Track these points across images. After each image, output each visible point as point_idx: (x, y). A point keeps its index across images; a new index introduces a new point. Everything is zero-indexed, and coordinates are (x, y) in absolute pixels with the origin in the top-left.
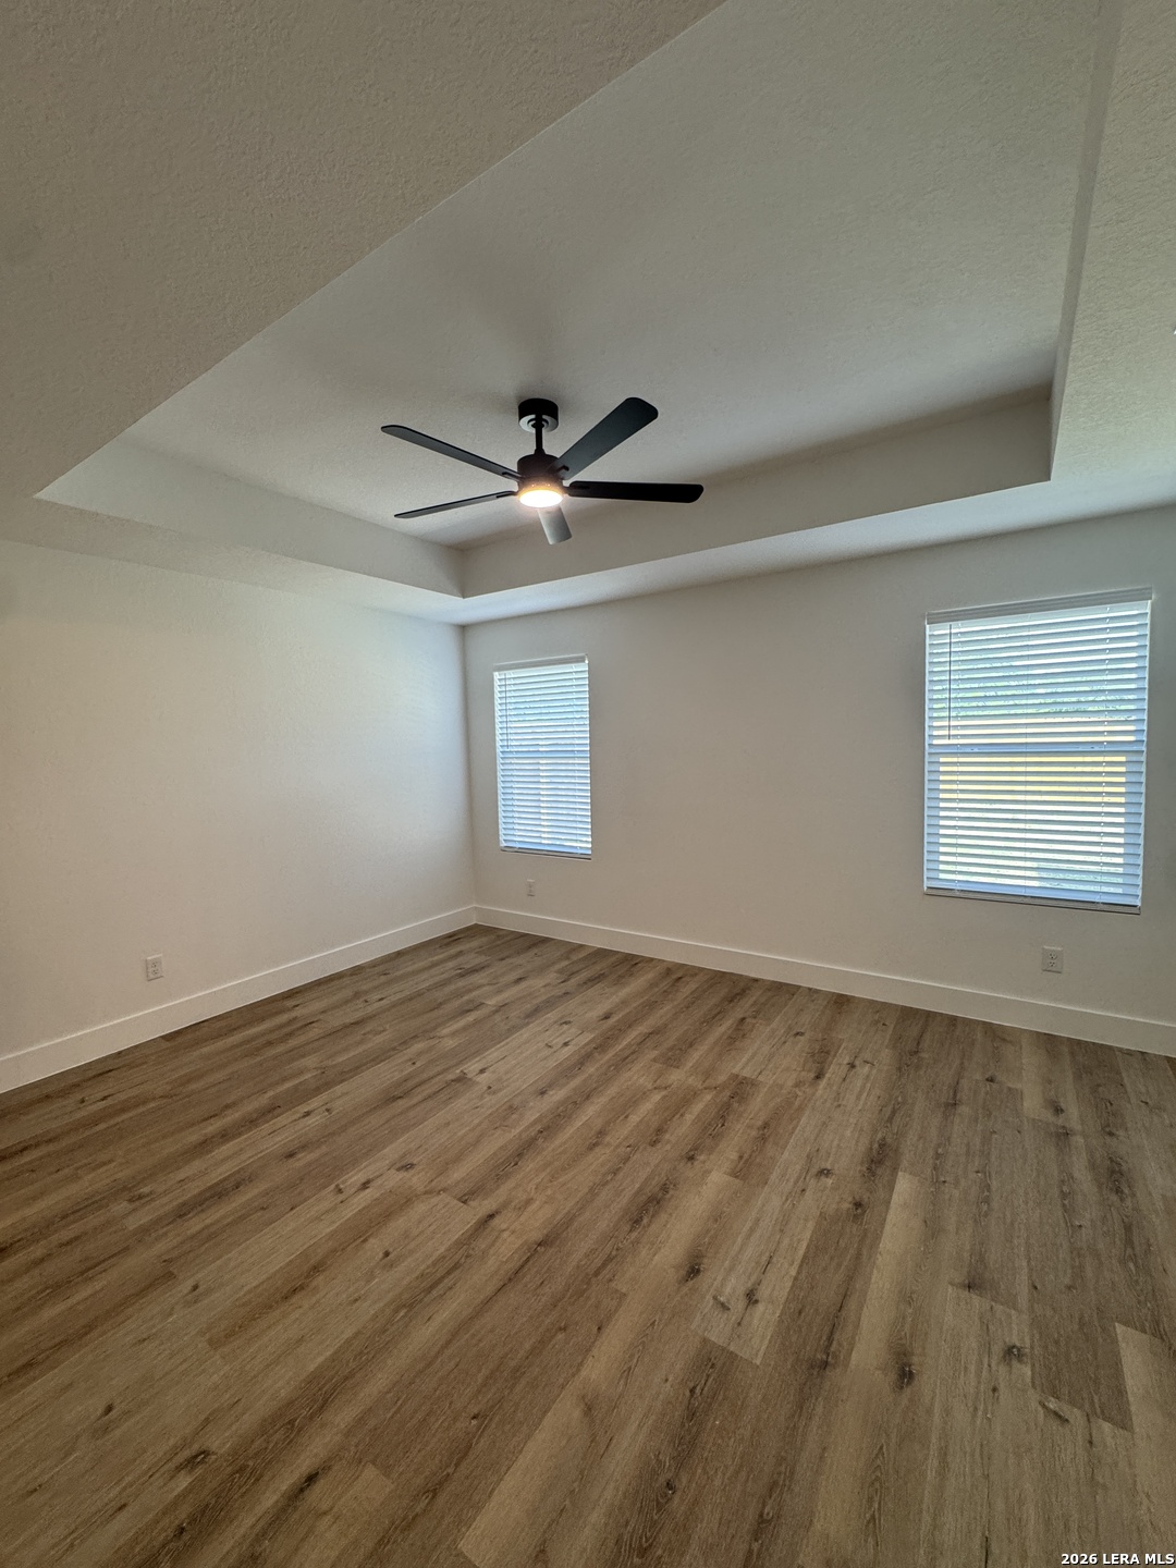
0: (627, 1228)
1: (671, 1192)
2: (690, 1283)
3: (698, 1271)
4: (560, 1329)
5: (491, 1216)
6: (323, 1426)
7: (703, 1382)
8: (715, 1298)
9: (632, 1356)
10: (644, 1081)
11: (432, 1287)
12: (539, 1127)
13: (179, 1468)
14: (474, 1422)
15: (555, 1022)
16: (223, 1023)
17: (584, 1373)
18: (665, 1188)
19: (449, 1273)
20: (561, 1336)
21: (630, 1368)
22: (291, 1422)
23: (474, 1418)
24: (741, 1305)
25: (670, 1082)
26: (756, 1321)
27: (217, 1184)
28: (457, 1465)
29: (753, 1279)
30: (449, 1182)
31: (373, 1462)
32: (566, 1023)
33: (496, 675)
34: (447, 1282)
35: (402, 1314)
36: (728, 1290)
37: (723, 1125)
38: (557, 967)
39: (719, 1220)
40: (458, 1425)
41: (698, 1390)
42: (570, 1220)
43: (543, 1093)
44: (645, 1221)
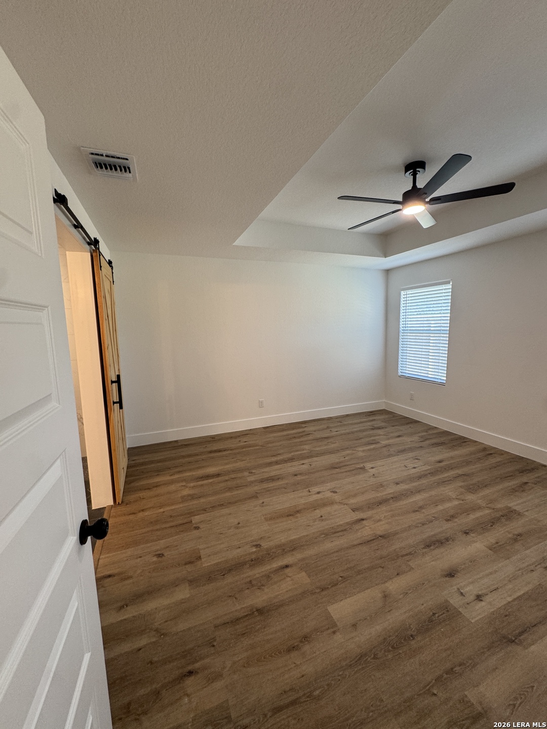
0: (423, 546)
1: (450, 542)
2: (447, 579)
3: (453, 576)
4: (381, 567)
5: (363, 520)
6: (293, 555)
7: (440, 613)
8: (458, 589)
9: (409, 590)
10: (452, 495)
11: (335, 533)
12: (392, 496)
13: (254, 546)
14: (340, 578)
15: (412, 458)
16: (281, 427)
17: (387, 584)
18: (447, 540)
19: (342, 531)
20: (381, 569)
21: (407, 593)
22: (284, 550)
23: (341, 577)
24: (472, 598)
25: (467, 498)
26: (477, 607)
27: (272, 476)
28: (332, 586)
29: (484, 592)
30: (349, 502)
31: (306, 572)
32: (417, 459)
33: (403, 293)
34: (341, 534)
35: (323, 536)
36: (467, 589)
37: (492, 526)
38: (420, 434)
39: (473, 563)
40: (335, 576)
41: (437, 615)
42: (396, 533)
43: (397, 484)
44: (432, 547)
